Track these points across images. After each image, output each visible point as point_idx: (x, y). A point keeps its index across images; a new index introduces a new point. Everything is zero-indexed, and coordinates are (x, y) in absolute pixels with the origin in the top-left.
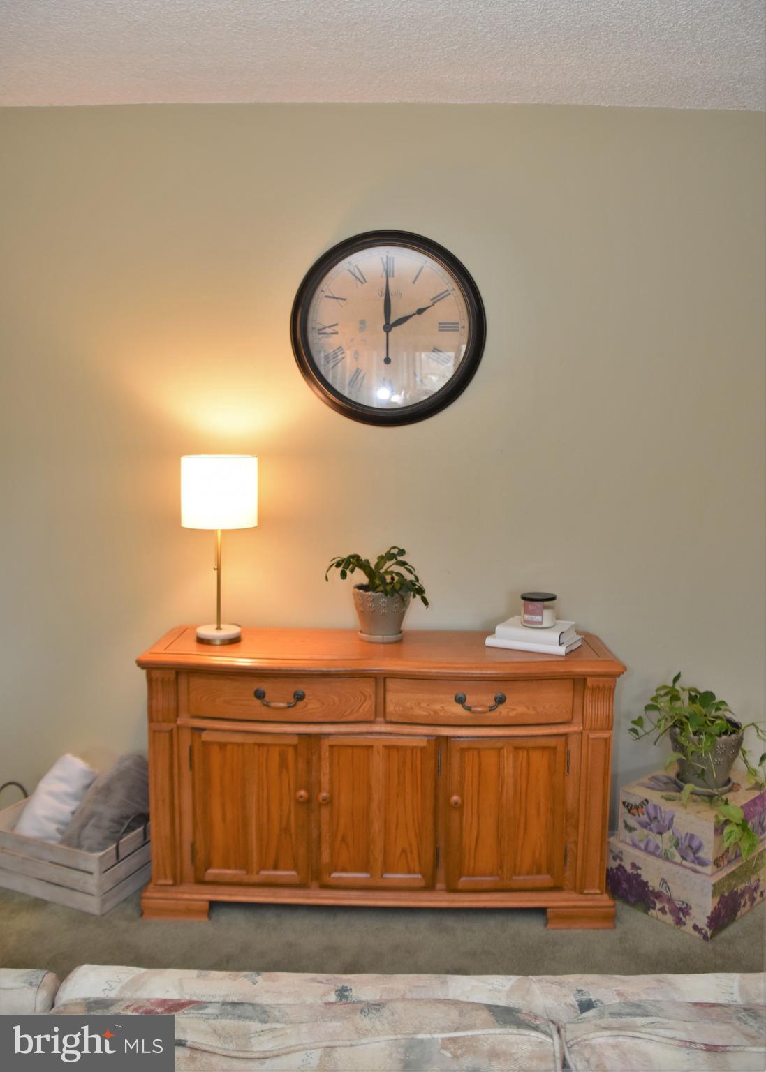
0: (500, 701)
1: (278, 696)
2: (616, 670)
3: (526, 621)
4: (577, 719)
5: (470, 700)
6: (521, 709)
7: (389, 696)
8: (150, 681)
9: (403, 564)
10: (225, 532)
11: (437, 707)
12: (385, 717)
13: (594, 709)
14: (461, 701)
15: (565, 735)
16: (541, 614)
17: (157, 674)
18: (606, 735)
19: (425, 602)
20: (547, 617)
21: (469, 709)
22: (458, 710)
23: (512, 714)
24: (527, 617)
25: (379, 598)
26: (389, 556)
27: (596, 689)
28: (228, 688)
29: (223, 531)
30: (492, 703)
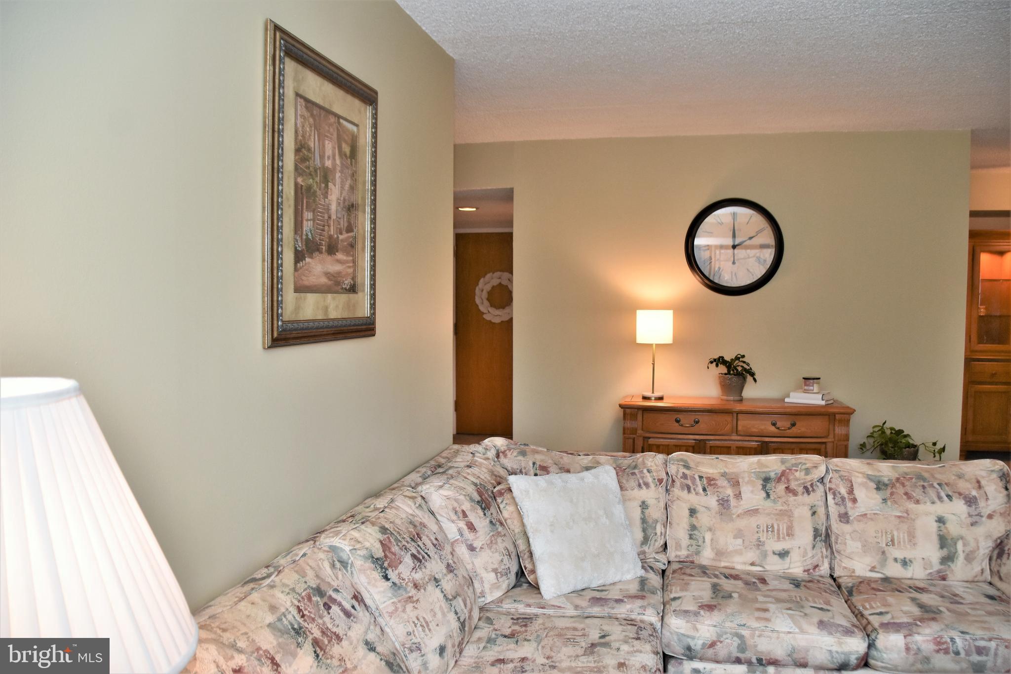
0: (793, 425)
1: (686, 420)
2: (849, 411)
3: (805, 390)
4: (831, 436)
5: (779, 424)
6: (803, 429)
7: (739, 423)
8: (625, 414)
9: (744, 362)
11: (763, 427)
12: (737, 433)
13: (839, 430)
14: (774, 424)
15: (825, 443)
16: (813, 386)
17: (628, 411)
18: (845, 443)
19: (755, 380)
20: (816, 388)
21: (778, 428)
22: (773, 429)
23: (799, 431)
24: (806, 388)
25: (732, 378)
26: (737, 358)
27: (840, 421)
28: (662, 417)
29: (656, 345)
30: (789, 425)
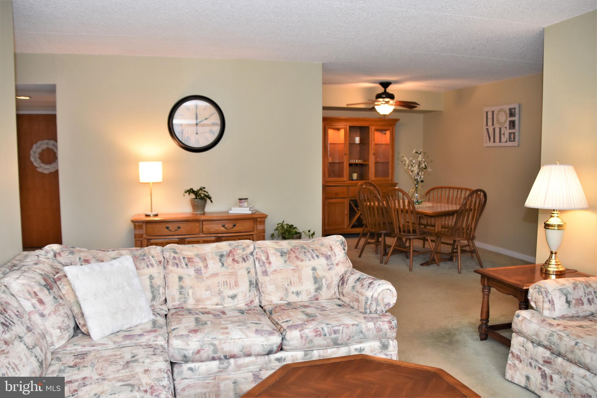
0: (234, 226)
1: (173, 227)
2: (265, 216)
3: (240, 206)
4: (256, 230)
5: (226, 226)
6: (240, 228)
7: (204, 226)
8: (135, 226)
9: (205, 191)
10: (153, 183)
11: (217, 228)
12: (203, 233)
13: (260, 227)
14: (224, 226)
15: (252, 235)
16: (244, 203)
17: (137, 224)
18: (263, 234)
19: (212, 201)
20: (246, 204)
21: (226, 228)
22: (223, 229)
23: (238, 229)
24: (240, 204)
25: (198, 201)
26: (201, 189)
27: (260, 222)
28: (158, 226)
30: (232, 226)
